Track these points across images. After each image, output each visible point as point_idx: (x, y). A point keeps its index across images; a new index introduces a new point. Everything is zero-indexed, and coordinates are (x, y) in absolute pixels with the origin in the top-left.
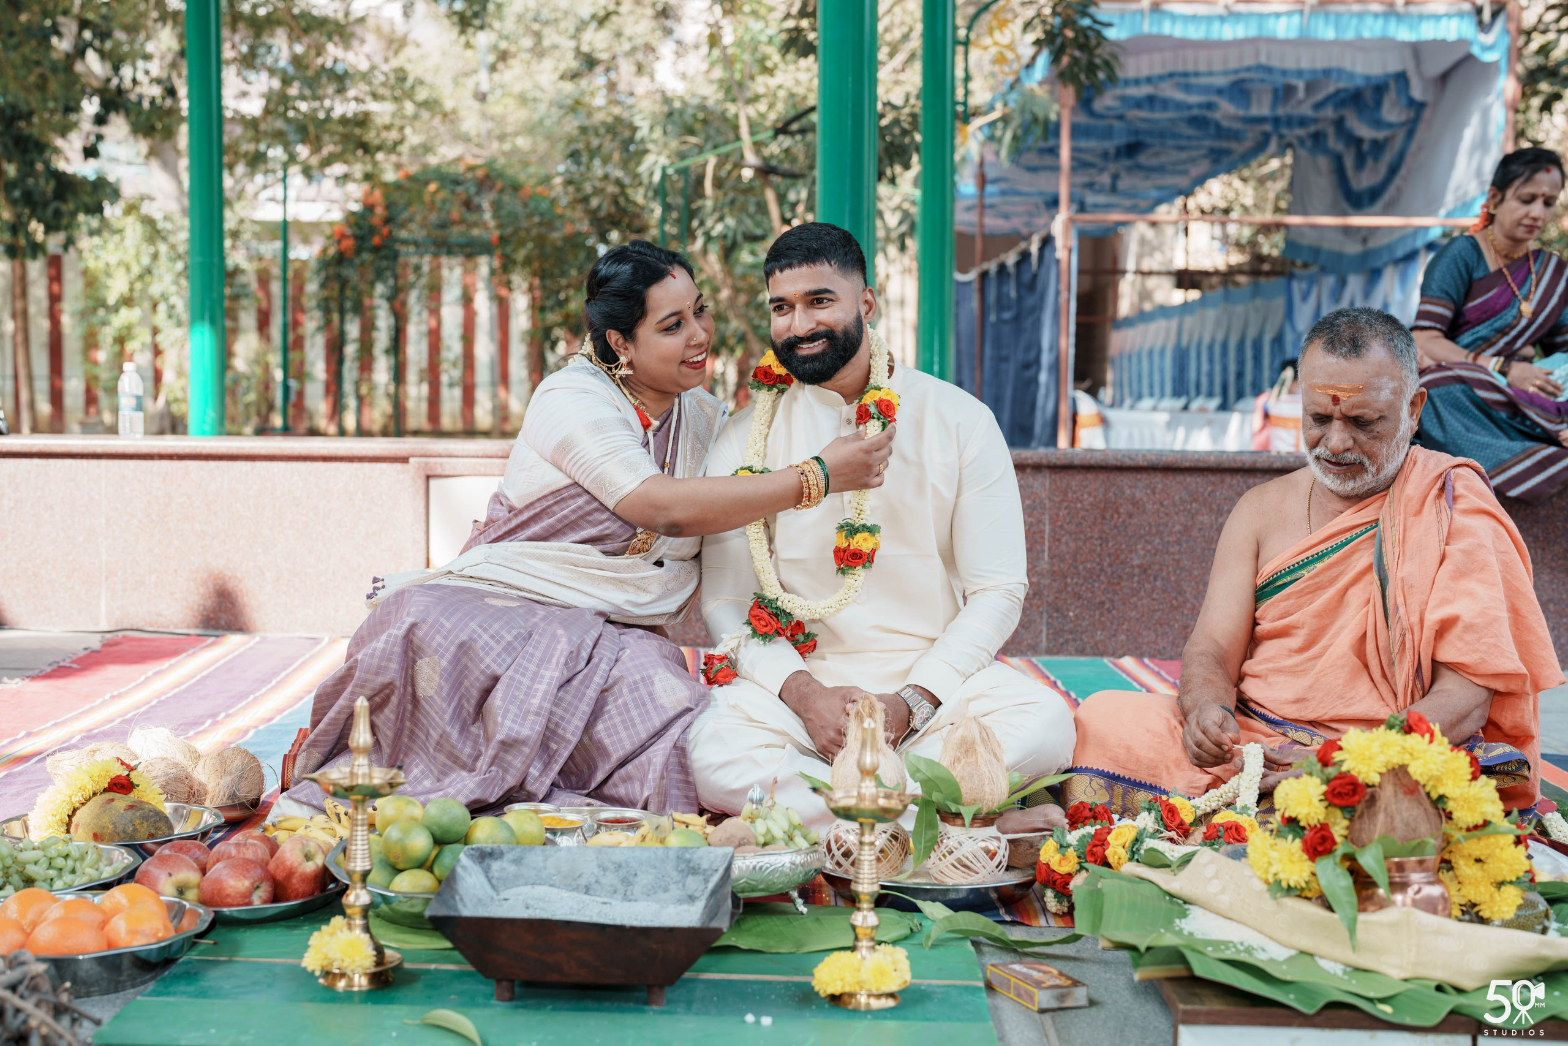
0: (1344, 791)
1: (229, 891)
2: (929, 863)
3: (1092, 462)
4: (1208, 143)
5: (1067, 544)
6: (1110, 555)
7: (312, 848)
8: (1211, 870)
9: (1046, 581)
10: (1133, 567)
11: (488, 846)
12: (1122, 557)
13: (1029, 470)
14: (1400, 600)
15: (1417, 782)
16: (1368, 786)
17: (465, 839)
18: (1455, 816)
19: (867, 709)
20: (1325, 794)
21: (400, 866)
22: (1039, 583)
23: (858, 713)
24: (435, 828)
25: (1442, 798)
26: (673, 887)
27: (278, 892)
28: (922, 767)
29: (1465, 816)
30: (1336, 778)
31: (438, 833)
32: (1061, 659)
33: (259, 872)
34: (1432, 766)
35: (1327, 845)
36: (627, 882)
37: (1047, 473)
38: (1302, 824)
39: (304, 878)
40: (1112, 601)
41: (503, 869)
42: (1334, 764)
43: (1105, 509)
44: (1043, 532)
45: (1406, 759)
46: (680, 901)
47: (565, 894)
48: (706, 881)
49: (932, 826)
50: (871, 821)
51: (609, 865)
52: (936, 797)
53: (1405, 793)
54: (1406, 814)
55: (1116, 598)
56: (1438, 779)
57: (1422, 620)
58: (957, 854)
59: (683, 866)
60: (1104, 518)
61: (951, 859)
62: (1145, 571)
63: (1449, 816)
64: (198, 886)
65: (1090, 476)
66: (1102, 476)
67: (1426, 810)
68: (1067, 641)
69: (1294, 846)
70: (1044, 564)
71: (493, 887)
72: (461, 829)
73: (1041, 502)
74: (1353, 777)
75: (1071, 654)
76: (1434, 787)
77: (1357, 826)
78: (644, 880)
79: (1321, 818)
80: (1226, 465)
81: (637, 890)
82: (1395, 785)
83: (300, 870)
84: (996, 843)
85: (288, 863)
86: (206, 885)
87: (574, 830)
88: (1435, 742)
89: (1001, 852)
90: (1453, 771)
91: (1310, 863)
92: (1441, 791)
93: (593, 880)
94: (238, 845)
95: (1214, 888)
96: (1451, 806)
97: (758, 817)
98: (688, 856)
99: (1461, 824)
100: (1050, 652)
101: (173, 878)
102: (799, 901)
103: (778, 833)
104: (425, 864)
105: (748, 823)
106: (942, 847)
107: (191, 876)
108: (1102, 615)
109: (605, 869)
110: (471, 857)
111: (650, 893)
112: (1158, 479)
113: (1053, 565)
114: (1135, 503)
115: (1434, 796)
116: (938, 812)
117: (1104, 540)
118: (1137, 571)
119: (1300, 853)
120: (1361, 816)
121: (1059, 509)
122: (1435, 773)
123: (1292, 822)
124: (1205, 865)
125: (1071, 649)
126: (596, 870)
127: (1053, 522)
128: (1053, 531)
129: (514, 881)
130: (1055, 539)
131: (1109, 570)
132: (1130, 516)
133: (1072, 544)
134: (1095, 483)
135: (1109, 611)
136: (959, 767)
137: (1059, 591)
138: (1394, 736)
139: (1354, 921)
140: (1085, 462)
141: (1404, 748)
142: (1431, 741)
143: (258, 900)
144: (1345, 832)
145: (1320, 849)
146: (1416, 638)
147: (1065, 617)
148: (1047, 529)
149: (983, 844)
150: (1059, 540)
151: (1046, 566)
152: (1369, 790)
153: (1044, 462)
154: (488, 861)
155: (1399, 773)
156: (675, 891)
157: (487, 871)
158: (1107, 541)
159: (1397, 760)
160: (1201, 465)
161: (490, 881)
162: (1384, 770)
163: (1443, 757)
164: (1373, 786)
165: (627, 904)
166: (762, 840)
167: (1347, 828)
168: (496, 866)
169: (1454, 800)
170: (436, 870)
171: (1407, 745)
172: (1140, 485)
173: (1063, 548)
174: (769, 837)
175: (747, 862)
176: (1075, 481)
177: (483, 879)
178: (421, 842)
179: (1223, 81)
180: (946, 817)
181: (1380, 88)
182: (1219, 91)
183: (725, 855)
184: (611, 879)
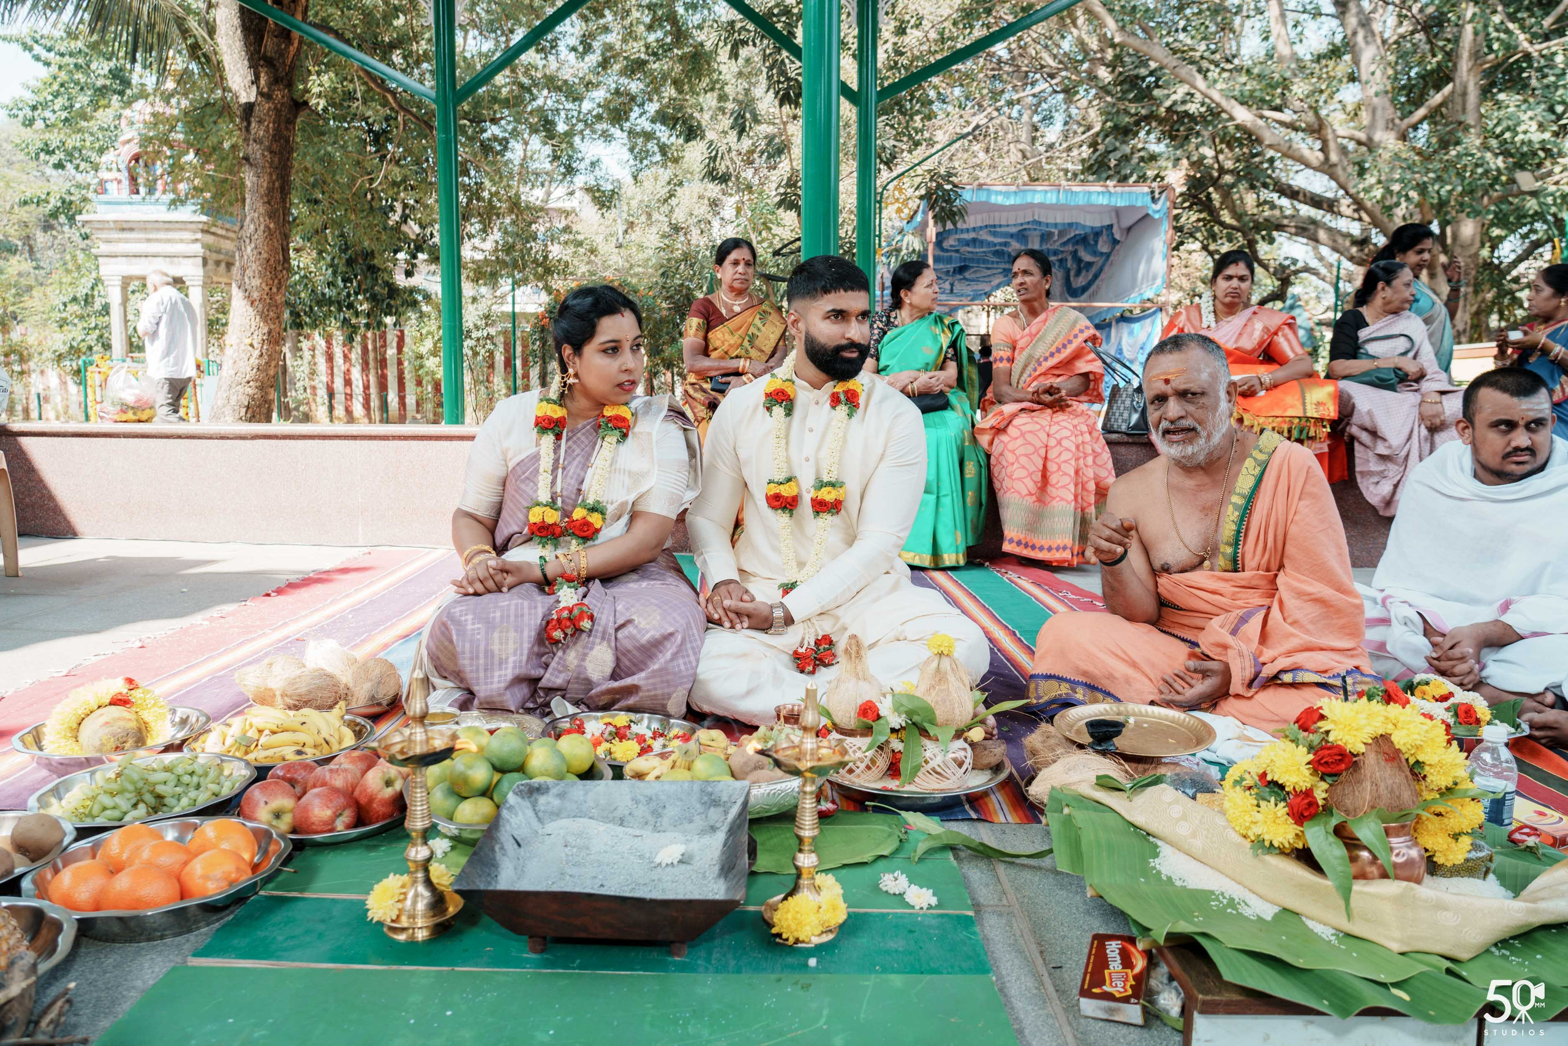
0: (1330, 760)
1: (314, 819)
4: (1003, 266)
7: (392, 774)
8: (1176, 811)
11: (536, 781)
15: (1398, 751)
16: (1353, 755)
17: (521, 768)
18: (1429, 779)
20: (1311, 762)
21: (465, 794)
24: (495, 760)
25: (1420, 764)
26: (697, 818)
27: (361, 817)
28: (905, 701)
29: (1438, 779)
30: (1322, 748)
31: (497, 764)
33: (343, 800)
34: (1414, 737)
35: (1311, 810)
36: (657, 814)
38: (1287, 788)
39: (384, 803)
41: (549, 803)
42: (1318, 732)
45: (1389, 729)
46: (702, 832)
47: (602, 827)
48: (726, 813)
51: (643, 798)
52: (916, 718)
53: (1387, 760)
54: (1389, 781)
56: (1418, 747)
58: (932, 764)
59: (706, 799)
63: (1424, 778)
64: (292, 811)
67: (1405, 776)
69: (1278, 809)
71: (540, 820)
72: (517, 760)
74: (1338, 746)
76: (1414, 753)
77: (1337, 790)
78: (671, 811)
79: (1307, 785)
81: (665, 821)
82: (1378, 752)
83: (379, 796)
84: (962, 753)
85: (371, 790)
86: (299, 811)
89: (967, 761)
90: (1432, 740)
91: (1295, 826)
92: (1420, 758)
93: (627, 812)
94: (331, 771)
95: (1182, 831)
96: (1427, 770)
97: (771, 739)
98: (710, 789)
99: (1432, 786)
101: (269, 806)
104: (486, 792)
106: (920, 758)
107: (284, 802)
109: (637, 802)
110: (519, 793)
111: (676, 824)
115: (1413, 761)
116: (918, 729)
119: (1285, 816)
120: (1343, 782)
122: (1417, 742)
123: (1274, 786)
126: (630, 803)
129: (556, 814)
136: (933, 694)
138: (1376, 706)
139: (1349, 890)
141: (1385, 718)
143: (340, 824)
144: (1324, 794)
145: (1305, 813)
149: (953, 755)
152: (1354, 759)
154: (535, 795)
155: (1383, 742)
156: (699, 822)
157: (534, 805)
159: (1381, 731)
161: (536, 813)
162: (1368, 741)
163: (1425, 728)
164: (1357, 755)
165: (657, 835)
167: (1329, 790)
168: (542, 800)
169: (1432, 765)
170: (494, 797)
171: (1389, 715)
175: (762, 791)
177: (530, 813)
178: (481, 775)
179: (1014, 230)
180: (924, 733)
181: (1097, 233)
182: (1012, 236)
183: (743, 788)
184: (642, 811)
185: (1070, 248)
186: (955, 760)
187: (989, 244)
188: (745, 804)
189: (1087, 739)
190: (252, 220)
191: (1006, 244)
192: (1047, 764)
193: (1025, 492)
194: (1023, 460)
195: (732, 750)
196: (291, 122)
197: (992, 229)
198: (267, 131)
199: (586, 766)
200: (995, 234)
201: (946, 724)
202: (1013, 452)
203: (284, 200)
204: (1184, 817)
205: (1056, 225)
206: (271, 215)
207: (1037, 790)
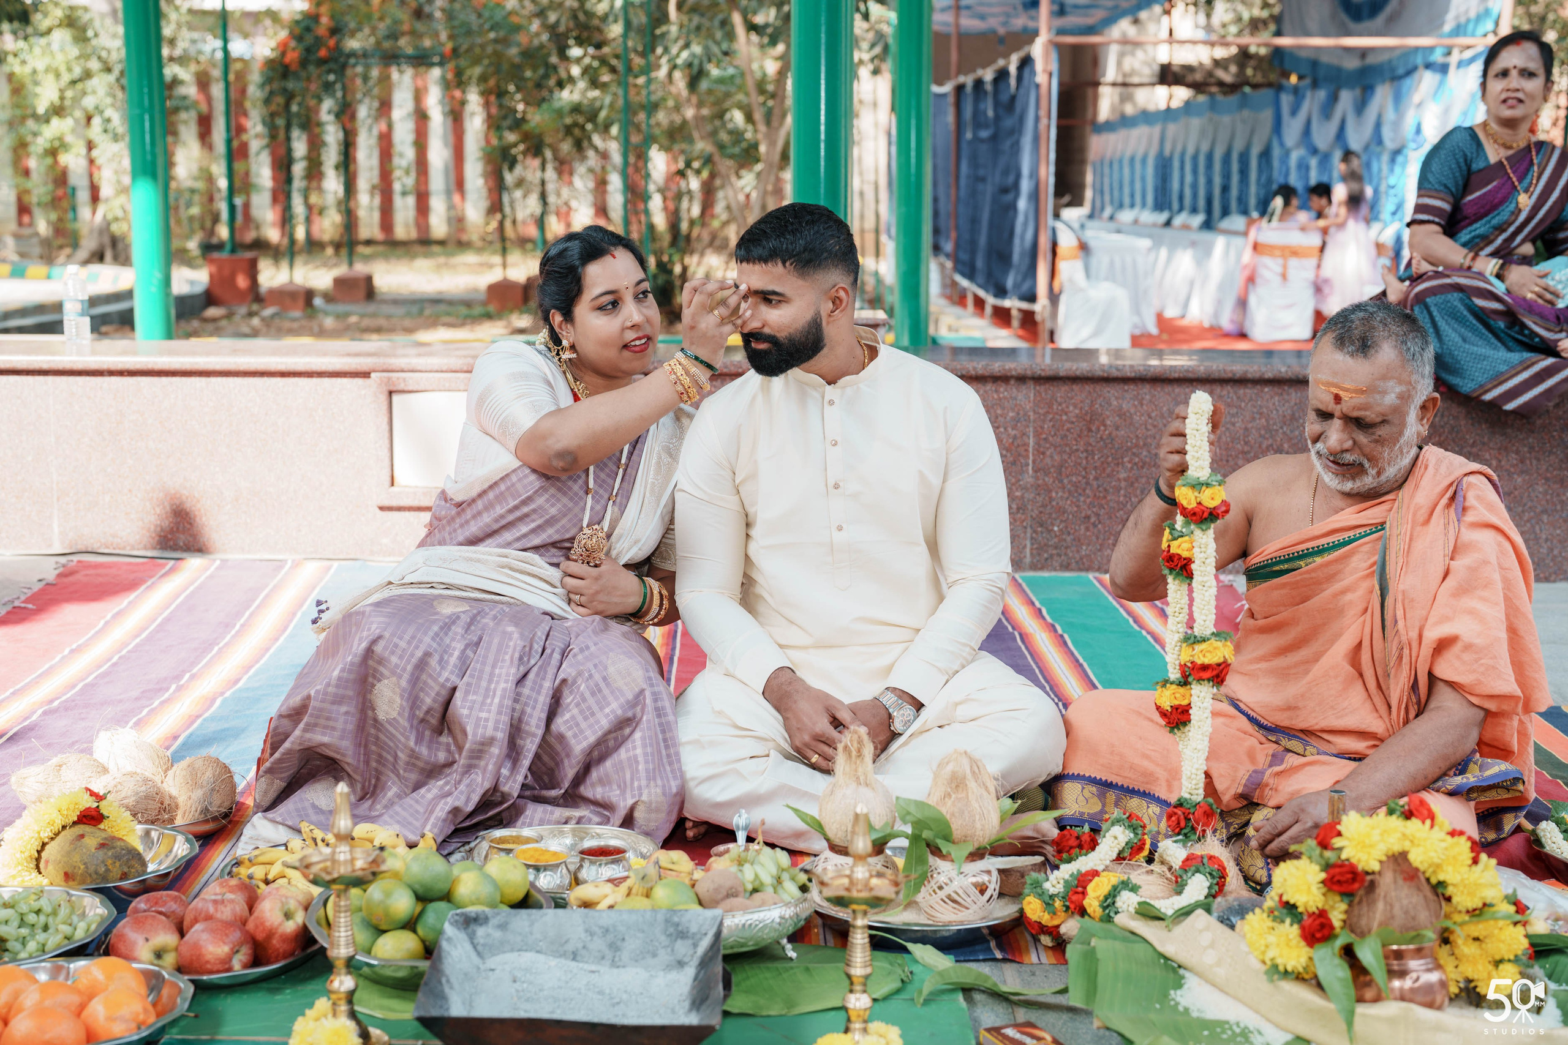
0: (1343, 879)
1: (207, 957)
2: (919, 898)
3: (1078, 373)
5: (1052, 457)
6: (1095, 468)
7: (292, 905)
8: (1206, 938)
9: (1029, 496)
10: (1119, 480)
11: (472, 910)
12: (1109, 470)
13: (1012, 382)
14: (1400, 613)
15: (1417, 870)
16: (1367, 873)
17: (447, 897)
18: (1455, 900)
19: (856, 745)
20: (1324, 882)
21: (384, 927)
22: (1022, 497)
23: (846, 747)
24: (417, 887)
25: (1441, 884)
26: (662, 952)
27: (259, 955)
28: (912, 809)
29: (1464, 900)
30: (1335, 866)
31: (420, 891)
32: (1045, 574)
33: (236, 935)
34: (1432, 854)
35: (1326, 932)
36: (614, 947)
37: (1031, 384)
38: (1300, 910)
39: (285, 938)
40: (1097, 515)
41: (488, 935)
42: (1333, 849)
43: (1091, 421)
44: (1027, 445)
45: (1406, 845)
46: (668, 968)
47: (552, 962)
48: (695, 945)
49: (922, 861)
50: (864, 907)
51: (596, 929)
52: (926, 834)
53: (1405, 879)
54: (1405, 902)
55: (1102, 512)
56: (1438, 866)
57: (1420, 636)
58: (948, 890)
59: (671, 930)
60: (1090, 430)
61: (942, 894)
62: (1132, 484)
63: (1449, 899)
64: (176, 949)
65: (1076, 387)
66: (1088, 388)
67: (1425, 897)
68: (1051, 556)
69: (1291, 931)
70: (1029, 477)
71: (479, 953)
72: (443, 886)
73: (1025, 414)
74: (1352, 864)
75: (1055, 570)
76: (1434, 872)
77: (1356, 912)
78: (632, 945)
79: (1320, 906)
80: (1216, 375)
81: (625, 955)
82: (1395, 871)
83: (280, 931)
84: (986, 876)
85: (268, 924)
86: (184, 949)
87: (557, 866)
88: (1436, 828)
89: (992, 887)
90: (1454, 858)
91: (1308, 949)
92: (1441, 877)
93: (580, 945)
95: (1210, 958)
96: (1450, 891)
97: (746, 861)
98: (676, 919)
99: (1460, 908)
100: (1034, 567)
101: (151, 943)
102: (789, 946)
103: (767, 879)
104: (410, 925)
105: (734, 869)
106: (933, 883)
107: (168, 939)
108: (1087, 529)
109: (592, 934)
110: (455, 924)
111: (637, 959)
112: (1146, 390)
113: (1037, 478)
114: (1121, 414)
115: (1434, 881)
116: (928, 845)
117: (1090, 453)
118: (1123, 484)
119: (1299, 939)
120: (1360, 902)
121: (1044, 421)
122: (1436, 860)
123: (1290, 907)
124: (1201, 931)
125: (1056, 564)
126: (583, 935)
127: (1037, 434)
128: (1038, 444)
129: (498, 948)
130: (1040, 452)
131: (1095, 483)
132: (1117, 428)
133: (1056, 457)
134: (1080, 394)
135: (1094, 525)
136: (949, 803)
137: (1044, 506)
138: (1395, 821)
139: (1352, 1014)
140: (1071, 373)
141: (1404, 835)
142: (1432, 826)
143: (237, 963)
144: (1343, 917)
145: (1318, 935)
146: (1414, 655)
147: (1050, 531)
148: (1031, 442)
149: (974, 880)
150: (1043, 453)
151: (1031, 480)
152: (1369, 878)
153: (1029, 373)
154: (473, 926)
155: (1399, 860)
156: (664, 956)
157: (472, 938)
158: (1094, 454)
159: (1397, 848)
160: (1191, 375)
161: (475, 947)
162: (1384, 858)
163: (1443, 845)
164: (1373, 873)
165: (616, 970)
166: (750, 887)
167: (1346, 912)
168: (481, 931)
169: (1454, 885)
170: (420, 930)
171: (1408, 832)
172: (1128, 396)
173: (1048, 461)
174: (757, 884)
175: (736, 921)
176: (1061, 392)
177: (468, 946)
178: (403, 904)
180: (936, 851)
183: (714, 918)
184: (598, 944)
186: (976, 885)
188: (718, 935)
195: (699, 874)
199: (521, 895)
201: (965, 840)
204: (1212, 945)
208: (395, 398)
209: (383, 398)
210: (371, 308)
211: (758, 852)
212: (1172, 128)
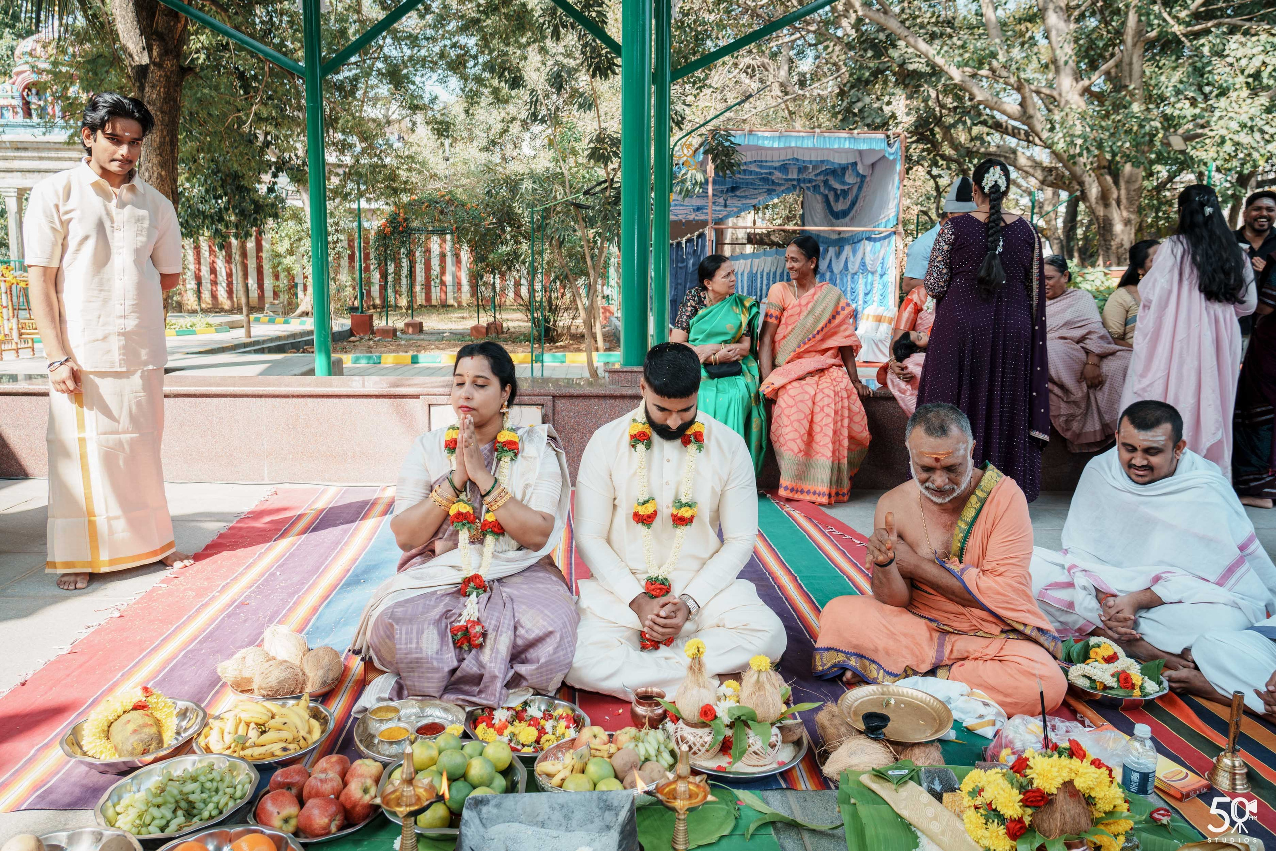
0: (1034, 798)
1: (315, 825)
7: (368, 783)
15: (1078, 790)
16: (1049, 795)
17: (466, 778)
18: (1098, 806)
19: (698, 666)
20: (1021, 800)
24: (447, 771)
25: (1092, 797)
26: (596, 820)
27: (347, 821)
29: (1104, 805)
30: (1029, 790)
33: (334, 806)
35: (1021, 830)
36: (567, 818)
38: (1005, 816)
39: (363, 808)
41: (489, 812)
42: (1027, 778)
45: (1073, 777)
46: (601, 831)
47: (529, 829)
48: (617, 815)
53: (1072, 798)
54: (1072, 812)
56: (1091, 789)
58: (753, 748)
59: (602, 805)
63: (1094, 805)
64: (297, 818)
67: (1083, 807)
69: (999, 829)
74: (1039, 789)
76: (1088, 792)
77: (1040, 817)
78: (578, 815)
79: (1019, 815)
81: (574, 823)
82: (1065, 792)
86: (301, 818)
89: (778, 744)
91: (1011, 841)
92: (1092, 794)
93: (546, 817)
95: (935, 827)
96: (1096, 801)
97: (640, 740)
98: (604, 797)
99: (1101, 809)
101: (282, 811)
105: (632, 744)
107: (290, 809)
109: (553, 809)
111: (581, 825)
115: (1087, 796)
116: (743, 723)
119: (1005, 835)
120: (1042, 811)
122: (1091, 786)
123: (997, 813)
126: (549, 810)
129: (496, 820)
136: (755, 698)
141: (1070, 769)
143: (334, 828)
144: (1030, 818)
145: (1017, 833)
152: (1050, 798)
154: (480, 806)
155: (1068, 785)
159: (1067, 778)
161: (481, 820)
162: (1059, 785)
163: (1096, 776)
164: (1053, 794)
167: (1033, 816)
174: (647, 756)
179: (777, 164)
180: (748, 727)
181: (844, 168)
182: (775, 168)
184: (557, 816)
185: (822, 178)
186: (769, 743)
187: (757, 174)
188: (632, 802)
189: (862, 727)
190: (147, 169)
191: (770, 174)
192: (835, 748)
193: (796, 450)
194: (796, 425)
195: (612, 747)
196: (178, 84)
197: (759, 163)
198: (159, 94)
200: (761, 167)
201: (764, 718)
202: (788, 417)
203: (173, 151)
204: (935, 817)
205: (811, 161)
206: (163, 165)
207: (830, 769)
208: (432, 408)
209: (426, 408)
210: (422, 336)
211: (647, 734)
212: (756, 261)
